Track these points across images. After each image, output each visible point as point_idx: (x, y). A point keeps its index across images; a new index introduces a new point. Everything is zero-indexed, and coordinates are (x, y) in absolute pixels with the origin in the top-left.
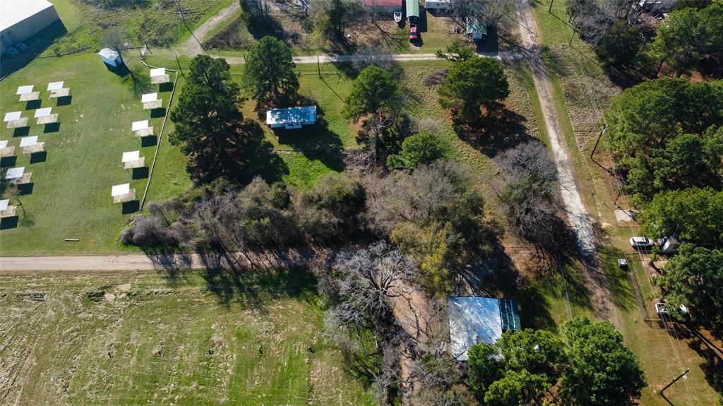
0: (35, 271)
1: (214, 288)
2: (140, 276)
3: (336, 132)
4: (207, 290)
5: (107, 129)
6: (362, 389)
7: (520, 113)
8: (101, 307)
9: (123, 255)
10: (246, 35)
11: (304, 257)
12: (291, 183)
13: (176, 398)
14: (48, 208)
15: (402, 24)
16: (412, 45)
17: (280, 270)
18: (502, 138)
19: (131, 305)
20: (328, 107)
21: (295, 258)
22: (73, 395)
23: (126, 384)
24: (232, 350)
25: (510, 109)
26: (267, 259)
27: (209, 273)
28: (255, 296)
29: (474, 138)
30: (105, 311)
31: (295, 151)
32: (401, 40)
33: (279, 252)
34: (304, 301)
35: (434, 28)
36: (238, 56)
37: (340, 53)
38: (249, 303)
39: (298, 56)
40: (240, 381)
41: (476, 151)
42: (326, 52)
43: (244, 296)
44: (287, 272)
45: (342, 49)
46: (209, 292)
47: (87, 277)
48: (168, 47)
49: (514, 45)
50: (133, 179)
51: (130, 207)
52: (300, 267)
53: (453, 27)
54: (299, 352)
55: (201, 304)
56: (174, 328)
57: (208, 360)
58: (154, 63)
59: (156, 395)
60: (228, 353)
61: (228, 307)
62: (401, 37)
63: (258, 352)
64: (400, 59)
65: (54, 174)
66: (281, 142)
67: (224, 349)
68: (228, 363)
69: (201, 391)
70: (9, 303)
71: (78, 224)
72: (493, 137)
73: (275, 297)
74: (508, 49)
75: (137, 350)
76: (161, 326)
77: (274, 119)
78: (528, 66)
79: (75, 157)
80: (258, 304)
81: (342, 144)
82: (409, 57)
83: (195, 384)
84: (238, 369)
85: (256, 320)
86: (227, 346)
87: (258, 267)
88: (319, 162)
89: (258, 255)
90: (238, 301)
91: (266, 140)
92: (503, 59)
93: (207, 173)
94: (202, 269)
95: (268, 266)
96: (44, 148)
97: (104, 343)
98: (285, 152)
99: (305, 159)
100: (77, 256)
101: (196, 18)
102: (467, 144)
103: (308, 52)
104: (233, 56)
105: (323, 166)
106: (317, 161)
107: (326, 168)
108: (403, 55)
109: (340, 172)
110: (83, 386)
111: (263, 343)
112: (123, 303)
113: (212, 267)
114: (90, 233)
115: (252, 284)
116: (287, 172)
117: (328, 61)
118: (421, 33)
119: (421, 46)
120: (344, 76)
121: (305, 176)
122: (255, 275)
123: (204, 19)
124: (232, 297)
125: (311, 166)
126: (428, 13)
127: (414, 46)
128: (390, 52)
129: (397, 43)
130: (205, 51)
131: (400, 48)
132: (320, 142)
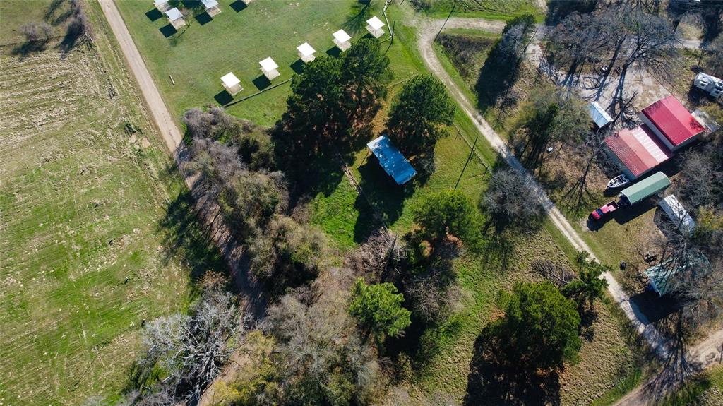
0: (134, 76)
1: (172, 208)
2: (161, 147)
4: (167, 204)
5: (295, 29)
6: (120, 390)
7: (563, 395)
8: (122, 139)
9: (175, 122)
10: (479, 61)
11: (240, 263)
12: (317, 205)
13: (63, 241)
14: (195, 44)
15: (611, 192)
16: (587, 219)
17: (216, 250)
18: (509, 389)
19: (131, 158)
20: (435, 184)
21: (234, 256)
22: (42, 169)
23: (62, 199)
24: (119, 257)
25: (561, 381)
26: (222, 233)
27: (187, 195)
28: (178, 245)
29: (486, 357)
30: (119, 144)
31: (358, 187)
32: (585, 204)
33: (234, 239)
34: (190, 289)
35: (633, 230)
36: (447, 71)
37: (518, 154)
38: (170, 245)
39: (485, 119)
40: (93, 281)
41: (469, 368)
42: (511, 141)
43: (175, 237)
44: (216, 257)
45: (526, 154)
46: (166, 207)
47: (144, 113)
48: (418, 11)
49: (680, 337)
50: (254, 81)
51: (224, 98)
52: (227, 266)
53: (653, 250)
54: (138, 314)
55: (153, 208)
56: (124, 201)
57: (104, 245)
58: (390, 14)
59: (61, 225)
60: (116, 256)
61: (159, 231)
62: (590, 202)
63: (125, 280)
64: (554, 218)
65: (228, 26)
66: (361, 169)
67: (118, 251)
68: (107, 261)
69: (75, 256)
70: (100, 79)
71: (188, 73)
72: (501, 378)
73: (184, 263)
74: (667, 334)
75: (93, 188)
76: (121, 192)
77: (377, 146)
78: (654, 371)
79: (253, 28)
80: (171, 252)
81: (392, 224)
82: (564, 226)
83: (79, 248)
84: (103, 273)
85: (155, 260)
86: (121, 252)
87: (211, 230)
88: (357, 215)
89: (222, 224)
90: (168, 235)
91: (356, 155)
92: (642, 334)
93: (289, 131)
94: (187, 188)
95: (216, 237)
96: (250, 3)
97: (91, 162)
98: (352, 178)
99: (353, 200)
100: (159, 92)
101: (470, 9)
102: (473, 352)
103: (498, 126)
104: (444, 66)
105: (354, 221)
106: (356, 214)
107: (353, 225)
108: (562, 218)
109: (355, 240)
110: (51, 171)
111: (135, 279)
112: (131, 151)
113: (193, 194)
114: (185, 87)
115: (189, 235)
116: (327, 195)
117: (499, 150)
118: (614, 220)
119: (591, 229)
120: (487, 176)
121: (331, 213)
122: (201, 233)
123: (474, 15)
124: (169, 228)
125: (348, 211)
126: (653, 211)
127: (586, 222)
128: (558, 202)
129: (577, 202)
130: (435, 41)
131: (571, 210)
132: (382, 202)
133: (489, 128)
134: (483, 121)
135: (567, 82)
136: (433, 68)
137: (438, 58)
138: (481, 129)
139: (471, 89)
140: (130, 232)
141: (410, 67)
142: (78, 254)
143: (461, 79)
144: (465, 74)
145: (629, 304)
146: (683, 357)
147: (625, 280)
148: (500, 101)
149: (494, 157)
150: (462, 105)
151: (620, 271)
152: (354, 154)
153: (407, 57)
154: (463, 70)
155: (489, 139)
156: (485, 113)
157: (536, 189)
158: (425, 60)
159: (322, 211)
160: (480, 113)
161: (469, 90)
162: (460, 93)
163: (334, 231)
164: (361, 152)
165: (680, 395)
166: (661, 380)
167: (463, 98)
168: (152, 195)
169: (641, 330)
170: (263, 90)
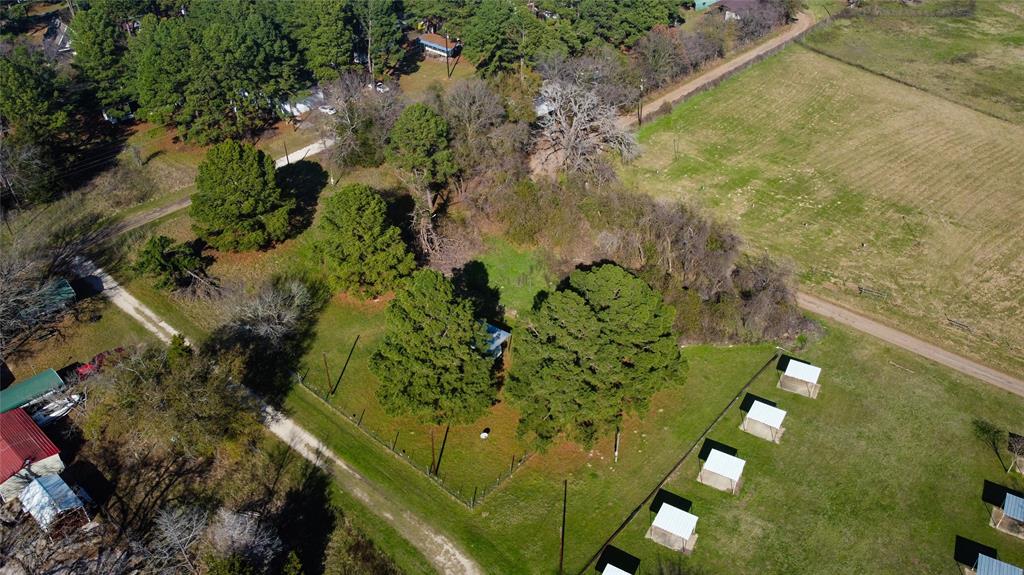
8: (864, 283)
23: (849, 222)
30: (861, 277)
31: (504, 309)
36: (406, 542)
47: (881, 317)
54: (668, 176)
57: (755, 203)
59: (820, 206)
77: (496, 334)
83: (778, 197)
92: (98, 268)
97: (868, 255)
99: (503, 296)
100: (896, 345)
103: (283, 454)
104: (414, 552)
106: (491, 285)
107: (490, 275)
109: (481, 263)
112: (836, 274)
117: (280, 415)
120: (302, 373)
125: (504, 285)
133: (301, 449)
134: (312, 457)
136: (439, 539)
137: (434, 571)
138: (314, 442)
139: (342, 514)
141: (494, 526)
142: (772, 194)
143: (370, 532)
144: (362, 549)
145: (105, 287)
147: (101, 306)
148: (278, 503)
149: (288, 403)
150: (357, 476)
151: (104, 315)
153: (509, 549)
154: (367, 559)
155: (299, 430)
156: (310, 471)
158: (463, 553)
159: (538, 278)
160: (316, 469)
161: (346, 512)
162: (367, 499)
167: (361, 493)
168: (757, 244)
169: (99, 271)
170: (743, 396)
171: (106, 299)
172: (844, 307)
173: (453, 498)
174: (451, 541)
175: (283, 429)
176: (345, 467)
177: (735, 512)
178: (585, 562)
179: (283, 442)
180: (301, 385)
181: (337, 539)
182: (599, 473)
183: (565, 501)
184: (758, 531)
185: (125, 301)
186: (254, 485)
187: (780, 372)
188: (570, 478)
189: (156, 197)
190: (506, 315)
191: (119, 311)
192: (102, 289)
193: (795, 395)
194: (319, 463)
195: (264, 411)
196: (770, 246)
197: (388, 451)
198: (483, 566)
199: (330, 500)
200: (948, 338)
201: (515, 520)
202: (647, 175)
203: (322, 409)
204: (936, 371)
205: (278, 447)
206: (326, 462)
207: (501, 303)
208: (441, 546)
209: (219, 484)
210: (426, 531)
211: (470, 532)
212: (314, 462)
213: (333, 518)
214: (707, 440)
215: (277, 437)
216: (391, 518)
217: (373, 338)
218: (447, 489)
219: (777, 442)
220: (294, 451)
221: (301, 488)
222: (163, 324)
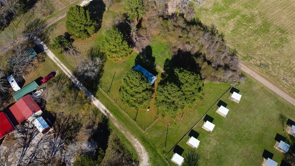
0: (284, 92)
2: (245, 62)
3: (134, 62)
4: (226, 42)
8: (262, 62)
9: (247, 73)
13: (251, 24)
14: (271, 119)
19: (252, 55)
22: (281, 44)
23: (264, 36)
24: (228, 24)
28: (212, 31)
30: (262, 59)
34: (199, 20)
35: (36, 76)
36: (127, 140)
38: (215, 31)
40: (231, 17)
41: (103, 21)
43: (215, 33)
49: (29, 42)
54: (211, 12)
57: (236, 26)
59: (256, 28)
60: (230, 24)
61: (222, 34)
64: (70, 73)
65: (263, 137)
68: (231, 22)
73: (206, 27)
74: (33, 43)
75: (256, 42)
77: (153, 78)
80: (213, 28)
81: (138, 55)
82: (66, 71)
83: (244, 23)
84: (230, 19)
85: (217, 26)
90: (218, 33)
92: (42, 41)
97: (266, 50)
98: (160, 68)
99: (156, 60)
100: (265, 86)
103: (96, 111)
104: (129, 143)
105: (153, 53)
106: (153, 56)
107: (153, 51)
108: (67, 74)
109: (150, 46)
110: (277, 44)
112: (255, 57)
114: (256, 92)
116: (167, 60)
117: (95, 98)
120: (100, 84)
125: (157, 56)
127: (56, 74)
128: (68, 80)
129: (59, 81)
130: (139, 162)
131: (62, 78)
132: (144, 62)
133: (101, 109)
134: (104, 112)
135: (55, 151)
136: (136, 140)
137: (134, 149)
138: (104, 108)
139: (112, 131)
140: (231, 31)
141: (149, 137)
142: (242, 22)
143: (119, 137)
144: (117, 141)
145: (45, 49)
146: (29, 38)
147: (44, 56)
148: (96, 127)
149: (97, 94)
150: (115, 119)
151: (45, 60)
152: (163, 79)
153: (153, 144)
154: (118, 144)
155: (100, 103)
156: (104, 117)
157: (78, 83)
158: (141, 144)
159: (167, 53)
160: (105, 116)
161: (113, 130)
162: (118, 127)
163: (159, 48)
164: (160, 81)
165: (34, 28)
166: (39, 30)
167: (116, 125)
168: (233, 44)
169: (42, 42)
170: (219, 101)
171: (45, 54)
172: (254, 71)
173: (139, 128)
174: (138, 141)
175: (96, 103)
176: (112, 116)
177: (210, 138)
178: (170, 149)
179: (97, 107)
180: (100, 88)
181: (111, 138)
182: (177, 123)
183: (167, 131)
184: (215, 144)
185: (51, 55)
186: (90, 120)
187: (230, 93)
188: (169, 124)
189: (55, 12)
190: (157, 67)
191: (50, 59)
192: (44, 50)
193: (233, 102)
194: (106, 115)
195: (91, 97)
196: (237, 45)
197: (123, 112)
198: (146, 148)
199: (109, 126)
200: (281, 84)
201: (155, 136)
202: (205, 11)
203: (106, 97)
204: (274, 96)
205: (95, 108)
206: (107, 114)
207: (155, 63)
208: (136, 142)
209: (81, 120)
210: (133, 137)
211: (143, 138)
212: (104, 114)
213: (110, 132)
214: (207, 115)
215: (95, 105)
216: (124, 133)
217: (119, 73)
218: (138, 125)
219: (225, 117)
220: (99, 110)
221: (101, 122)
222: (62, 64)
